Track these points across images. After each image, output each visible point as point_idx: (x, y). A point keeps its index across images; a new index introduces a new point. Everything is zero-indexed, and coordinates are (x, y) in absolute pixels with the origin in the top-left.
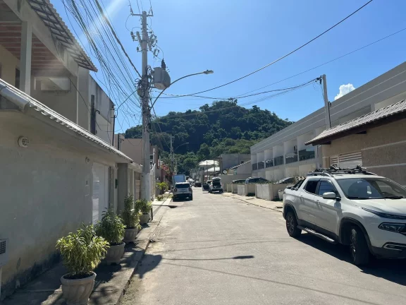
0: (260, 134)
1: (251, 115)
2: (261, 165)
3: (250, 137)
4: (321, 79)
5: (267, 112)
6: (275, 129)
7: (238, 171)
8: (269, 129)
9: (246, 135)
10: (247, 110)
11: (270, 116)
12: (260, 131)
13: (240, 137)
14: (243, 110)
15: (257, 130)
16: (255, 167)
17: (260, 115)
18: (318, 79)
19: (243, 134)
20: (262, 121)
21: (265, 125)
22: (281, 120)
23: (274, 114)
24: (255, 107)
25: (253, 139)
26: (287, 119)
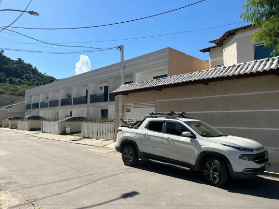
0: (23, 81)
1: (15, 65)
2: (36, 106)
3: (14, 82)
4: (121, 48)
5: (30, 65)
6: (36, 79)
7: (12, 109)
8: (31, 78)
9: (10, 80)
10: (12, 61)
11: (32, 69)
12: (23, 79)
13: (5, 81)
14: (9, 59)
15: (21, 78)
16: (28, 107)
17: (24, 67)
18: (119, 47)
19: (8, 80)
20: (25, 71)
21: (27, 75)
22: (41, 73)
23: (35, 68)
24: (20, 59)
25: (18, 85)
26: (45, 74)
